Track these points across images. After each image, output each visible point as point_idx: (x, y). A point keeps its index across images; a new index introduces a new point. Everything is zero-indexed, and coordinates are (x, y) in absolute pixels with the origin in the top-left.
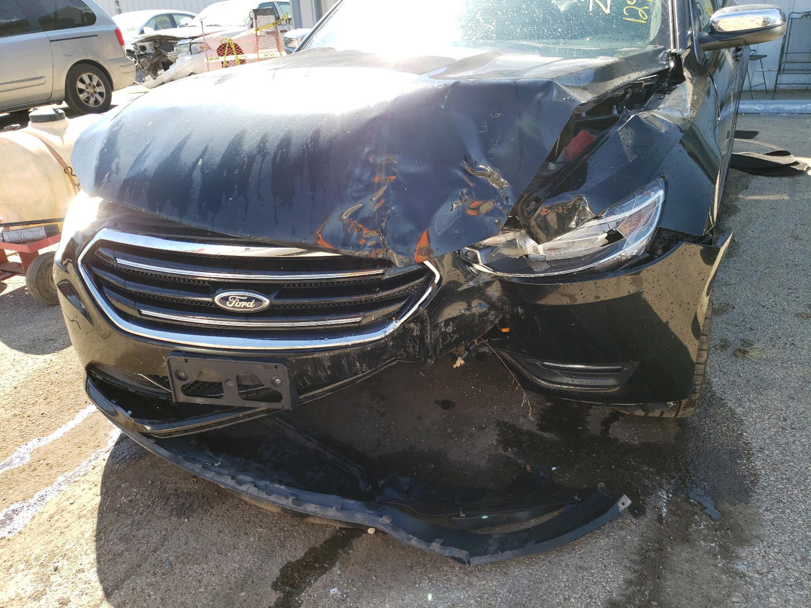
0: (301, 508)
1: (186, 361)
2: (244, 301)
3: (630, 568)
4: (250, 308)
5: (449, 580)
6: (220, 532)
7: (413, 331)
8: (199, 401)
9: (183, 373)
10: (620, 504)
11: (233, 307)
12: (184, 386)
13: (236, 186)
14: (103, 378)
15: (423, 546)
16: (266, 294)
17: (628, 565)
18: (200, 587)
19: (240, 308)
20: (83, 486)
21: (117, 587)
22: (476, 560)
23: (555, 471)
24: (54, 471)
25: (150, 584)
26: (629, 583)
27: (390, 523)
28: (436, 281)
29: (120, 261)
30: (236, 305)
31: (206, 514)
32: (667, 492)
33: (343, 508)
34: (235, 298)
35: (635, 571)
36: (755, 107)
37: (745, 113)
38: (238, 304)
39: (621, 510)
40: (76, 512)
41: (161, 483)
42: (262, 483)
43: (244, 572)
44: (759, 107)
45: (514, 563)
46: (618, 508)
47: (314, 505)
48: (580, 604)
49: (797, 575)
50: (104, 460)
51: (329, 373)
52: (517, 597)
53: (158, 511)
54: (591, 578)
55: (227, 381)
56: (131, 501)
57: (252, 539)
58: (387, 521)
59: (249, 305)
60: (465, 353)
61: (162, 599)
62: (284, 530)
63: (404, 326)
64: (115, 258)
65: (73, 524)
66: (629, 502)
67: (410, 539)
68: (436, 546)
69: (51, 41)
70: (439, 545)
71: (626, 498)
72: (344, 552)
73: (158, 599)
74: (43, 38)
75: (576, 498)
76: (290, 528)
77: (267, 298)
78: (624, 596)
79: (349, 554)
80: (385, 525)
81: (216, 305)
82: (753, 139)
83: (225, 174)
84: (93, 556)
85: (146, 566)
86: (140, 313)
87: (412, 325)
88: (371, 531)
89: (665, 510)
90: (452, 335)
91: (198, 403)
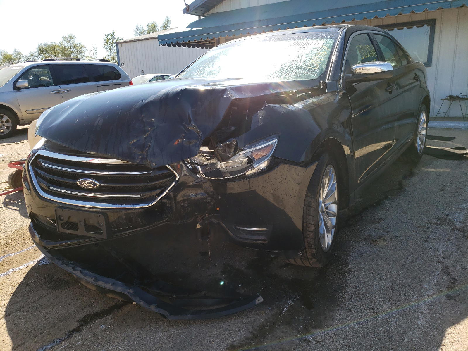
0: (96, 283)
1: (63, 211)
2: (89, 183)
3: (251, 332)
4: (91, 187)
5: (159, 328)
6: (67, 297)
7: (167, 204)
8: (68, 231)
9: (62, 217)
10: (257, 300)
11: (84, 186)
12: (63, 223)
13: (87, 130)
14: (37, 222)
15: (146, 306)
16: (98, 181)
17: (251, 331)
18: (44, 318)
19: (87, 186)
20: (18, 274)
21: (10, 314)
22: (172, 317)
23: (240, 286)
24: (10, 267)
25: (23, 315)
26: (246, 338)
27: (133, 293)
28: (177, 179)
29: (44, 164)
30: (85, 185)
31: (65, 289)
32: (292, 301)
33: (114, 284)
34: (85, 182)
35: (253, 334)
36: (459, 125)
37: (453, 128)
38: (86, 185)
39: (257, 303)
40: (9, 284)
41: (52, 275)
42: (85, 271)
43: (67, 314)
44: (462, 125)
45: (195, 324)
46: (256, 302)
47: (102, 282)
48: (216, 345)
49: (337, 344)
50: (33, 264)
51: (125, 221)
52: (187, 338)
53: (44, 287)
54: (229, 334)
55: (80, 222)
56: (35, 281)
57: (79, 301)
58: (131, 291)
59: (91, 185)
60: (201, 220)
61: (25, 321)
62: (95, 299)
63: (161, 201)
64: (42, 163)
65: (5, 289)
66: (262, 300)
67: (140, 302)
68: (153, 307)
69: (98, 86)
70: (154, 307)
71: (261, 298)
72: (117, 311)
73: (24, 322)
74: (95, 85)
75: (241, 298)
76: (99, 299)
77: (99, 183)
78: (241, 344)
79: (119, 312)
80: (131, 294)
81: (78, 185)
82: (450, 141)
83: (84, 125)
84: (7, 301)
85: (27, 308)
86: (49, 188)
87: (165, 200)
88: (134, 303)
89: (286, 309)
90: (188, 208)
91: (68, 232)
